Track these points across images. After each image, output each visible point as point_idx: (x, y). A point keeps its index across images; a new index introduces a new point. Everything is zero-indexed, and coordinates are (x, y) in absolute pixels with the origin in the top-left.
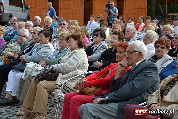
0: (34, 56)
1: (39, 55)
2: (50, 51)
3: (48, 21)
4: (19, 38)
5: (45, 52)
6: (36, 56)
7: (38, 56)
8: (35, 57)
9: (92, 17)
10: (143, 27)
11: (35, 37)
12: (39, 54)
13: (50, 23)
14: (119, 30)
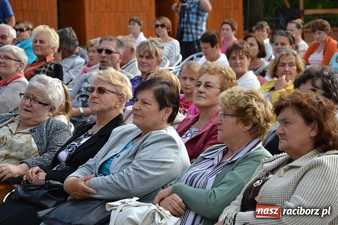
0: (126, 178)
1: (142, 172)
2: (175, 156)
3: (41, 42)
4: (25, 107)
5: (164, 162)
6: (133, 178)
7: (140, 178)
8: (131, 182)
9: (133, 24)
10: (304, 53)
11: (102, 106)
12: (141, 168)
13: (49, 46)
14: (295, 68)
